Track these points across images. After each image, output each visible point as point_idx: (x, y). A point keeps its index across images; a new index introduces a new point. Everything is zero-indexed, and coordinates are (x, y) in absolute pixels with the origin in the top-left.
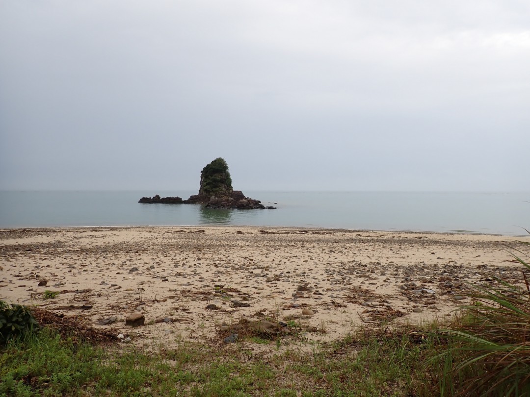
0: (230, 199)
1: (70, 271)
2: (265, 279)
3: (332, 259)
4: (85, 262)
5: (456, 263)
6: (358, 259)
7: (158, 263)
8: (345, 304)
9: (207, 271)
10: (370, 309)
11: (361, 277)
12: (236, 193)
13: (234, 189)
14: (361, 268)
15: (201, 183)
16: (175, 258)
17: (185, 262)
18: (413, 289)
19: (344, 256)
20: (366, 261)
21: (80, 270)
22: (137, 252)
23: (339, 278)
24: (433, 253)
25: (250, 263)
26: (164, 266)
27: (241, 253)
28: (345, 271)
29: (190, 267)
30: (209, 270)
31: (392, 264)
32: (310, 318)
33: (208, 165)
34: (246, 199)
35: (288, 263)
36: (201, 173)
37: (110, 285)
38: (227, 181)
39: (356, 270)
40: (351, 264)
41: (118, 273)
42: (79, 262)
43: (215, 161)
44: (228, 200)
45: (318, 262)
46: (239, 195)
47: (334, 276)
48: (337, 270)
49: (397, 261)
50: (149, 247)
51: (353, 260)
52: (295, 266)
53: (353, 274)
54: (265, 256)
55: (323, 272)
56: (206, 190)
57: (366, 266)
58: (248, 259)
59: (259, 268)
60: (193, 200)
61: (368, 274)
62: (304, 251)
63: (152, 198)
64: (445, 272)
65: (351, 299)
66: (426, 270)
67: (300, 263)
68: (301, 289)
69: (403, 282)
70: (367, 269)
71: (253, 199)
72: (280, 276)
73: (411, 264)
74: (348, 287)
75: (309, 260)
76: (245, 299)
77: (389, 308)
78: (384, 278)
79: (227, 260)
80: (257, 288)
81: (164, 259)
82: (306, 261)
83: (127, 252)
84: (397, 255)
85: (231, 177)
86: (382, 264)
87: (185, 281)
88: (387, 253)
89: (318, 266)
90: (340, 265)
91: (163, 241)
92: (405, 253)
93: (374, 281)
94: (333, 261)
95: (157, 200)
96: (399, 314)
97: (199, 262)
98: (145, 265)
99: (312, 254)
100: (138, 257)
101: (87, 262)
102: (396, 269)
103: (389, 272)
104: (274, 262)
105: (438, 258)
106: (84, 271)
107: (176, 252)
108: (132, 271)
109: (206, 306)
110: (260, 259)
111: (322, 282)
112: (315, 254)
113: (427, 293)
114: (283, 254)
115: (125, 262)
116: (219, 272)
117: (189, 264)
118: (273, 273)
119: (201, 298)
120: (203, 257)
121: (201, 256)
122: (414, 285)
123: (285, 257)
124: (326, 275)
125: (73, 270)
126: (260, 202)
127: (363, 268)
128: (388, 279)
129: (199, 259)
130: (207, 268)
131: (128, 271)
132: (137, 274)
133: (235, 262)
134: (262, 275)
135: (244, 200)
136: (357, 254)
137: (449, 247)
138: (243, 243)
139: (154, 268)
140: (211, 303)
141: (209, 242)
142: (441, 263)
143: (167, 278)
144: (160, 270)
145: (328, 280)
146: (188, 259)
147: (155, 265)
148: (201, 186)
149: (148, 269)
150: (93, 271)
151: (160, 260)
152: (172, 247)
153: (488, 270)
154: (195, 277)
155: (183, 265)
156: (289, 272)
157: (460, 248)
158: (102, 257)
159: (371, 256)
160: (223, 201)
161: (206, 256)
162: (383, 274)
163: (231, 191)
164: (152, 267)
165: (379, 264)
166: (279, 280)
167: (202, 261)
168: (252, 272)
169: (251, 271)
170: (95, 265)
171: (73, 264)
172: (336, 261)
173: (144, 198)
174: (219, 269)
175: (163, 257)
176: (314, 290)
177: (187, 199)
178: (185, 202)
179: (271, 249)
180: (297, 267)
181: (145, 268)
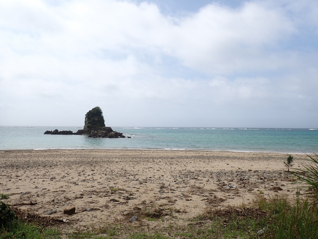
0: (104, 132)
1: (10, 180)
2: (138, 182)
3: (173, 169)
4: (17, 174)
5: (242, 170)
6: (188, 168)
7: (67, 173)
8: (190, 195)
9: (101, 178)
10: (205, 198)
11: (193, 179)
12: (107, 128)
13: (106, 126)
14: (191, 174)
15: (85, 122)
16: (77, 170)
17: (84, 172)
18: (224, 185)
19: (179, 167)
20: (193, 170)
21: (16, 180)
22: (51, 167)
23: (181, 180)
24: (228, 164)
25: (125, 172)
26: (72, 175)
27: (117, 166)
28: (183, 176)
29: (89, 175)
30: (101, 177)
31: (207, 171)
32: (174, 204)
33: (90, 111)
34: (114, 132)
35: (148, 172)
36: (85, 116)
37: (41, 189)
38: (102, 120)
39: (189, 175)
40: (185, 172)
41: (43, 181)
42: (14, 175)
43: (95, 108)
44: (103, 133)
45: (165, 171)
46: (110, 130)
47: (178, 178)
48: (178, 175)
49: (210, 169)
50: (57, 163)
51: (185, 169)
52: (152, 174)
53: (188, 178)
54: (132, 167)
55: (170, 177)
56: (88, 127)
57: (193, 172)
58: (123, 170)
59: (132, 175)
60: (80, 133)
61: (196, 177)
62: (155, 164)
63: (53, 131)
64: (238, 175)
65: (193, 193)
66: (227, 174)
67: (155, 171)
68: (162, 187)
69: (217, 181)
70: (195, 174)
71: (118, 132)
72: (146, 180)
73: (217, 171)
74: (188, 185)
75: (160, 170)
76: (131, 195)
77: (215, 197)
78: (206, 179)
79: (110, 170)
80: (135, 188)
81: (70, 171)
82: (158, 170)
83: (44, 167)
84: (208, 166)
85: (104, 119)
86: (202, 171)
87: (89, 185)
88: (202, 164)
89: (166, 173)
90: (179, 172)
91: (66, 159)
92: (212, 164)
93: (202, 182)
94: (174, 170)
95: (56, 132)
96: (222, 200)
97: (93, 172)
98: (59, 175)
99: (160, 166)
100: (53, 170)
101: (19, 174)
102: (210, 174)
103: (207, 176)
104: (139, 172)
105: (231, 167)
106: (19, 180)
107: (76, 166)
108: (52, 179)
109: (109, 200)
110: (131, 170)
111: (172, 183)
112: (162, 166)
113: (232, 187)
114: (143, 166)
115: (45, 174)
116: (108, 178)
117: (87, 174)
118: (141, 178)
119: (104, 195)
120: (95, 169)
121: (93, 168)
122: (224, 183)
123: (144, 168)
124: (172, 179)
125: (12, 180)
126: (122, 134)
127: (192, 174)
128: (208, 180)
129: (93, 170)
130: (100, 176)
131: (50, 179)
132: (57, 181)
133: (117, 172)
134: (135, 180)
135: (112, 133)
136: (186, 165)
137: (235, 160)
138: (117, 160)
139: (66, 177)
140: (112, 198)
141: (95, 160)
142: (234, 170)
143: (77, 183)
144: (70, 178)
145: (175, 181)
146: (86, 171)
147: (66, 175)
148: (85, 124)
149: (62, 177)
150: (25, 180)
151: (68, 172)
152: (73, 163)
153: (260, 174)
154: (94, 182)
155: (84, 174)
156: (150, 178)
157: (242, 161)
158: (28, 171)
159: (194, 166)
160: (100, 133)
161: (97, 168)
162: (205, 177)
163: (104, 127)
164: (64, 177)
165: (200, 171)
166: (147, 182)
167: (95, 172)
168: (129, 178)
169: (127, 177)
170: (26, 176)
171: (10, 175)
172: (175, 170)
173: (47, 131)
174: (107, 176)
175: (69, 169)
176: (169, 188)
177: (76, 132)
178: (75, 134)
179: (135, 163)
180: (154, 174)
181: (60, 177)
